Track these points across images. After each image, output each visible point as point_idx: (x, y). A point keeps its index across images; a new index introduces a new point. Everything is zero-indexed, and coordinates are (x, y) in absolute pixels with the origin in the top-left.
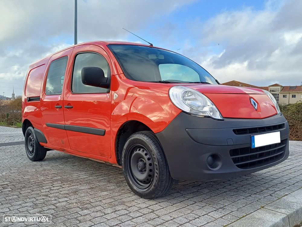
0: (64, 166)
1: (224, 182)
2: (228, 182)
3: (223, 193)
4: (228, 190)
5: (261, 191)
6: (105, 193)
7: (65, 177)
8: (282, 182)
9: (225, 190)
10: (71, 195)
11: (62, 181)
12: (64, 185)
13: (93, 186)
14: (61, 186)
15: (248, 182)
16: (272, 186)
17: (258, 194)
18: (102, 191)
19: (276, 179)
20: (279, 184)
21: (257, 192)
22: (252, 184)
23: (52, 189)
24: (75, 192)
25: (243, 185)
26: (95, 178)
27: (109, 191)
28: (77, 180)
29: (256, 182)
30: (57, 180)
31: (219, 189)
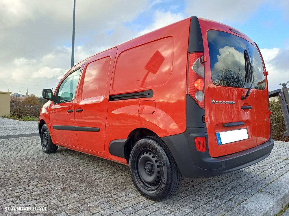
0: (47, 162)
1: (188, 184)
2: (191, 183)
3: (186, 197)
4: (191, 193)
5: (222, 195)
6: (75, 195)
7: (44, 174)
8: (241, 184)
9: (188, 193)
10: (41, 197)
11: (40, 179)
12: (40, 183)
13: (66, 186)
14: (36, 185)
15: (210, 184)
16: (232, 189)
17: (218, 198)
18: (73, 192)
19: (235, 180)
20: (238, 186)
21: (218, 196)
22: (213, 185)
23: (27, 188)
24: (47, 193)
25: (205, 188)
26: (71, 176)
27: (79, 193)
28: (53, 178)
29: (217, 183)
30: (34, 178)
31: (183, 191)
